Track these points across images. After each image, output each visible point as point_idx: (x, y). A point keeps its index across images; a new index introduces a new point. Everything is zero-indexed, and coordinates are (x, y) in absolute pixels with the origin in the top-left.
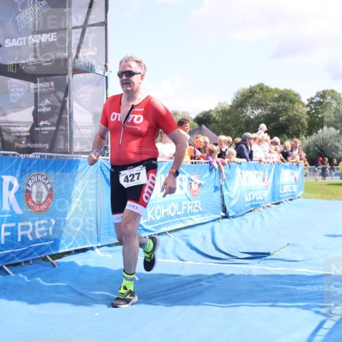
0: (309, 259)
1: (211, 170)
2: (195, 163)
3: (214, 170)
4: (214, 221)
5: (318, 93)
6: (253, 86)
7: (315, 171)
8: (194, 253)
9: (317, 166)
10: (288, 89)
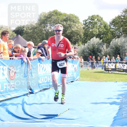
0: (81, 118)
1: (22, 63)
2: (13, 59)
3: (24, 63)
4: (24, 95)
5: (89, 17)
6: (51, 11)
7: (87, 64)
8: (11, 116)
9: (88, 61)
10: (72, 14)
